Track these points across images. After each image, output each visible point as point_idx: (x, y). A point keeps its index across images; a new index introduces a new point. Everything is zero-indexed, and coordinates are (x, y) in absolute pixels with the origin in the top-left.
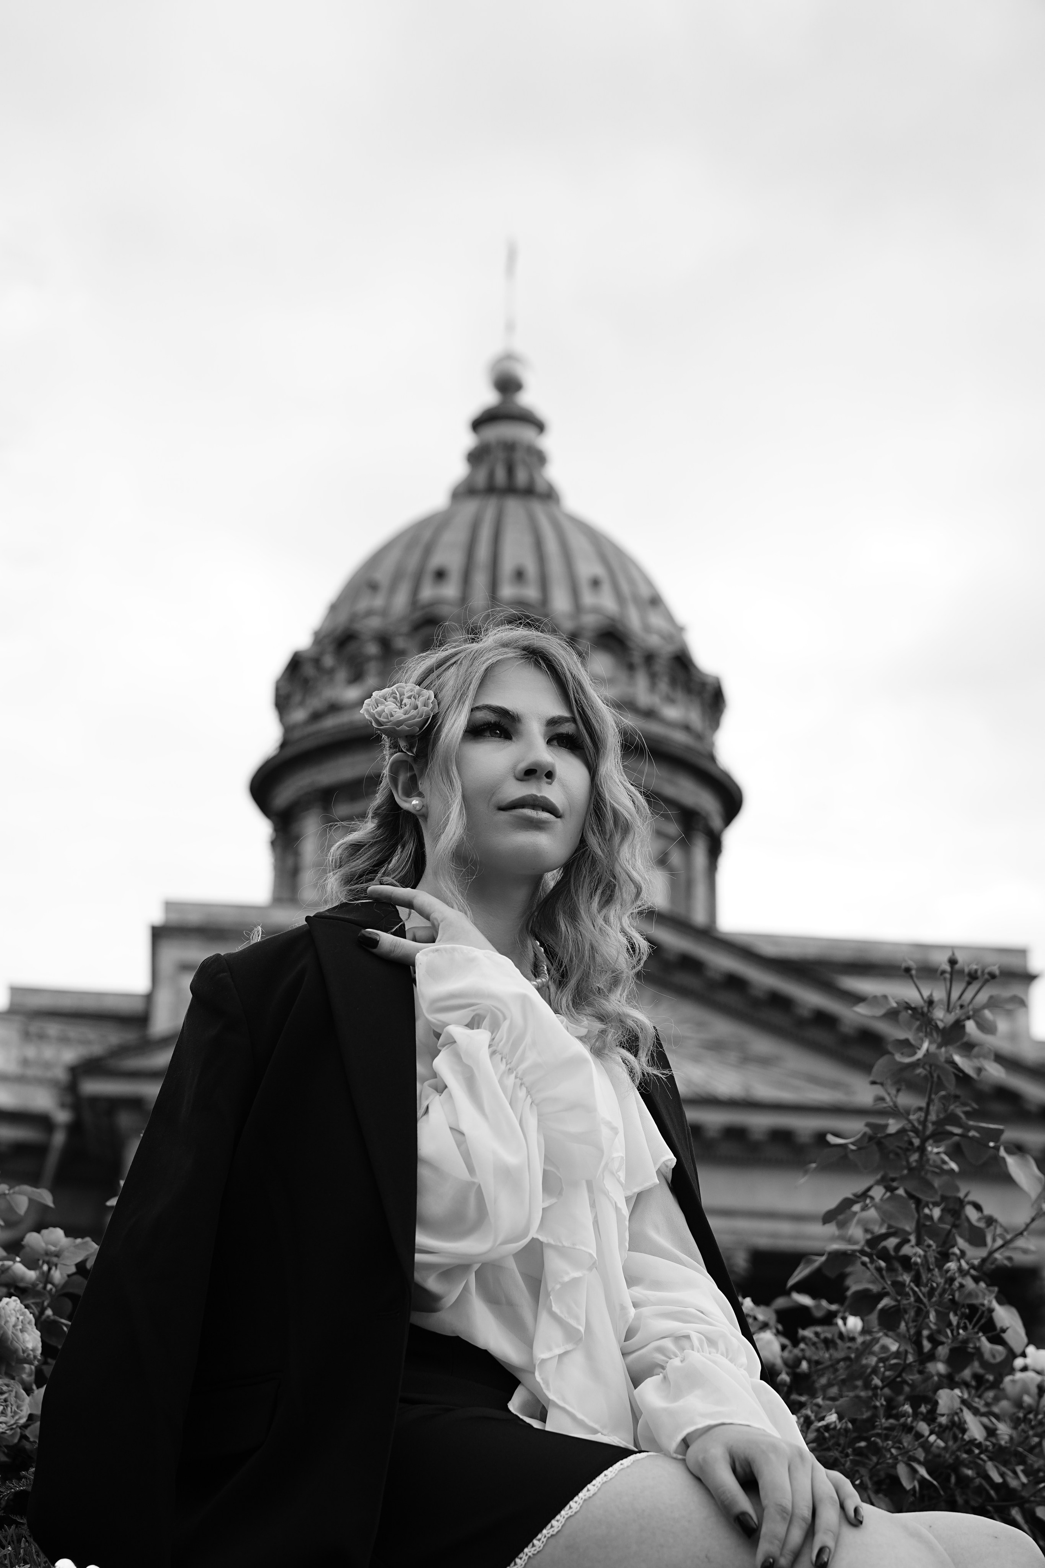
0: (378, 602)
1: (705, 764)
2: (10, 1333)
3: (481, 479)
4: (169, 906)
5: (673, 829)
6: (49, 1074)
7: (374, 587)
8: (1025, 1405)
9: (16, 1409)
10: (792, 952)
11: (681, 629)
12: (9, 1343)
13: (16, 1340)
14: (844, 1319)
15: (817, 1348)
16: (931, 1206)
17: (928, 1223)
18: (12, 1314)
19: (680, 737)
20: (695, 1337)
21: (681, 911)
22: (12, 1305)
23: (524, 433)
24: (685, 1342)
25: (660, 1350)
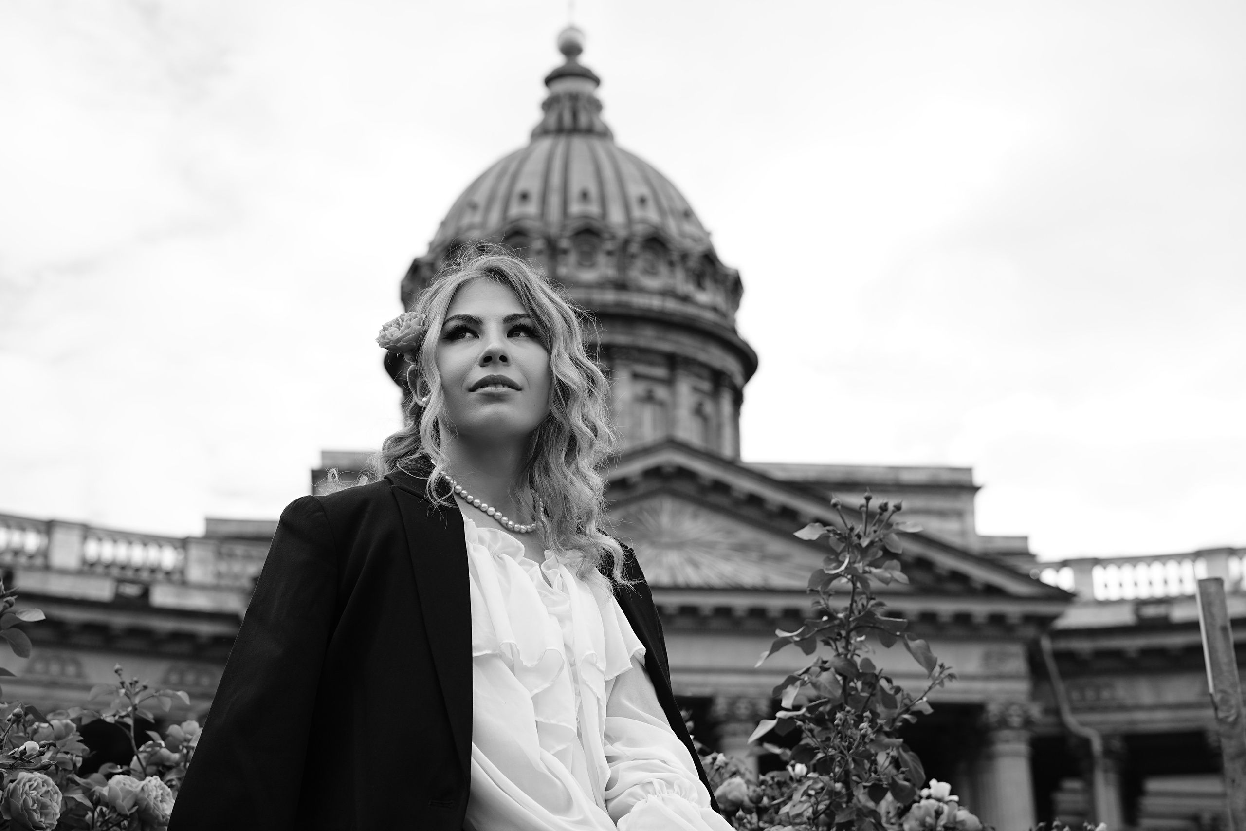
0: (477, 218)
1: (729, 336)
2: (152, 803)
3: (552, 122)
4: (325, 454)
5: (706, 386)
6: (238, 584)
7: (474, 207)
8: (927, 824)
10: (797, 476)
11: (708, 234)
12: (152, 811)
13: (157, 808)
14: (793, 766)
15: (773, 789)
16: (855, 681)
17: (853, 693)
18: (153, 789)
19: (709, 316)
21: (712, 447)
22: (154, 781)
23: (585, 87)
24: (649, 788)
25: (632, 795)
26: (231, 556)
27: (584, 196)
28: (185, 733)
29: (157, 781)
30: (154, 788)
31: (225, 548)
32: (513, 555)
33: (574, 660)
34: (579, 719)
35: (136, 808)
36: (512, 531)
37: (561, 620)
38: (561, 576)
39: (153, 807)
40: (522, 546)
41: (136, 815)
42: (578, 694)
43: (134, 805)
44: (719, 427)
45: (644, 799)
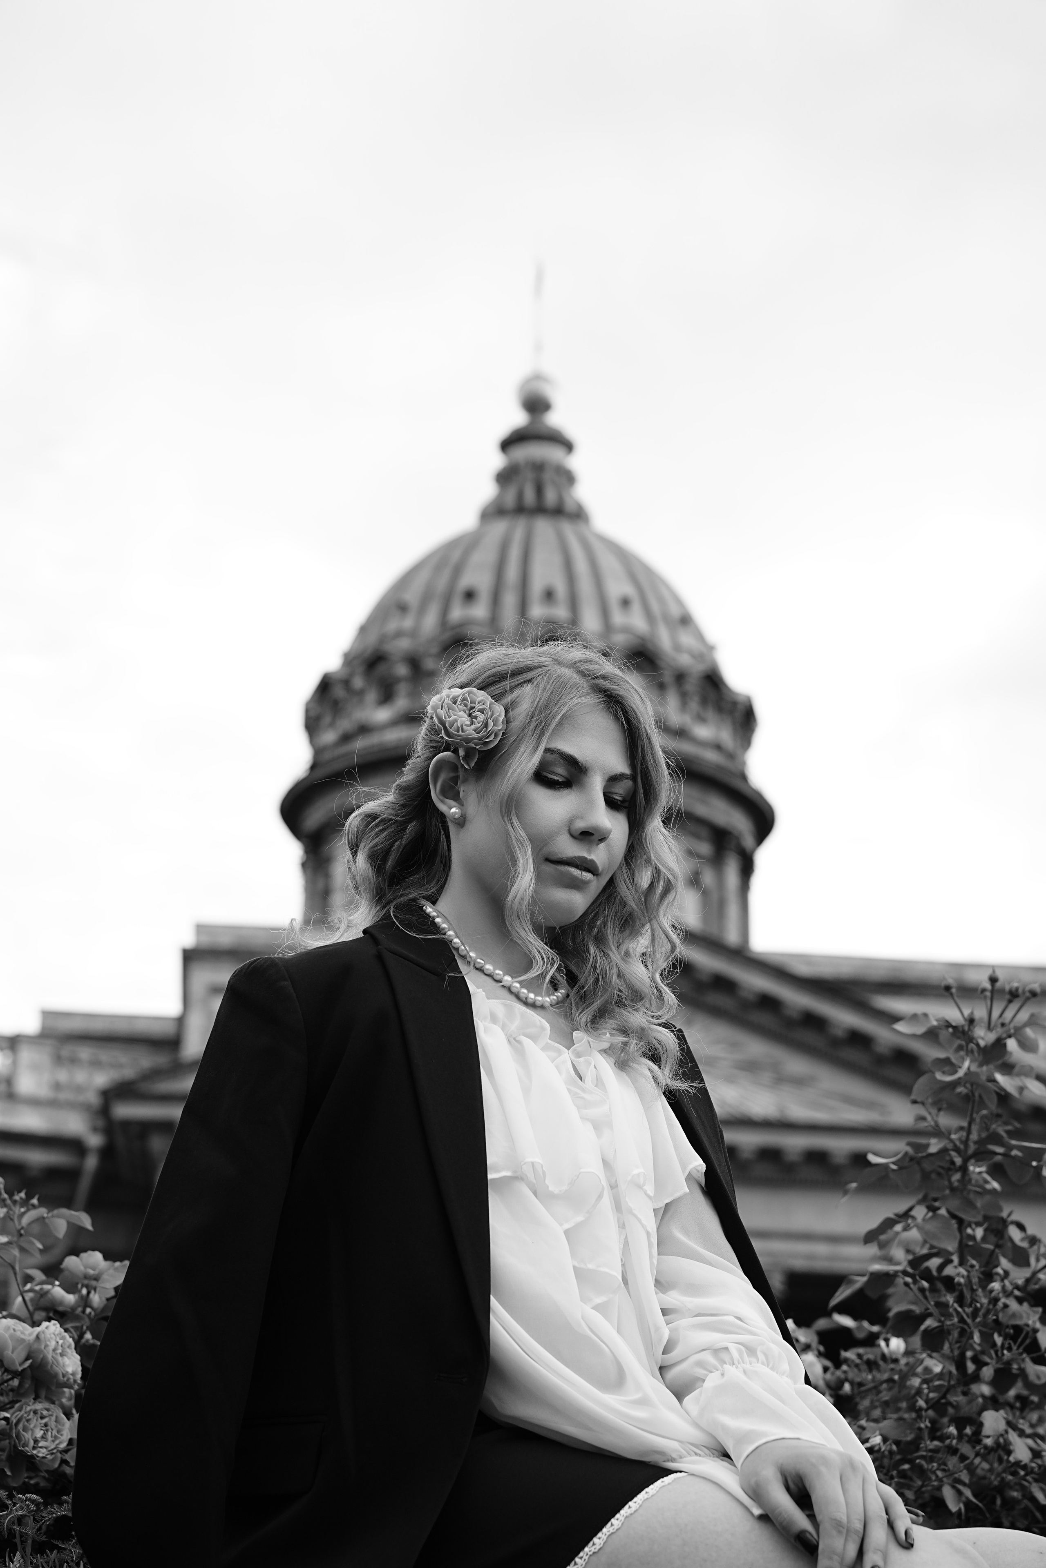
0: (408, 623)
1: (737, 783)
2: (50, 1357)
3: (510, 499)
4: (201, 928)
5: (705, 848)
6: (81, 1098)
7: (403, 608)
9: (57, 1434)
10: (826, 971)
11: (711, 648)
12: (49, 1367)
13: (56, 1363)
14: (887, 1341)
15: (860, 1370)
16: (973, 1226)
17: (971, 1243)
18: (51, 1338)
19: (711, 756)
21: (713, 930)
22: (52, 1329)
23: (551, 453)
24: (724, 1356)
25: (700, 1364)
26: (74, 1061)
27: (549, 595)
28: (86, 1267)
29: (57, 1328)
30: (53, 1336)
31: (66, 1051)
32: (534, 1038)
33: (616, 1181)
34: (623, 1259)
35: (30, 1362)
36: (533, 1006)
37: (598, 1126)
38: (595, 1067)
39: (51, 1361)
40: (547, 1026)
41: (29, 1371)
42: (622, 1226)
43: (27, 1359)
44: (722, 904)
45: (718, 1370)
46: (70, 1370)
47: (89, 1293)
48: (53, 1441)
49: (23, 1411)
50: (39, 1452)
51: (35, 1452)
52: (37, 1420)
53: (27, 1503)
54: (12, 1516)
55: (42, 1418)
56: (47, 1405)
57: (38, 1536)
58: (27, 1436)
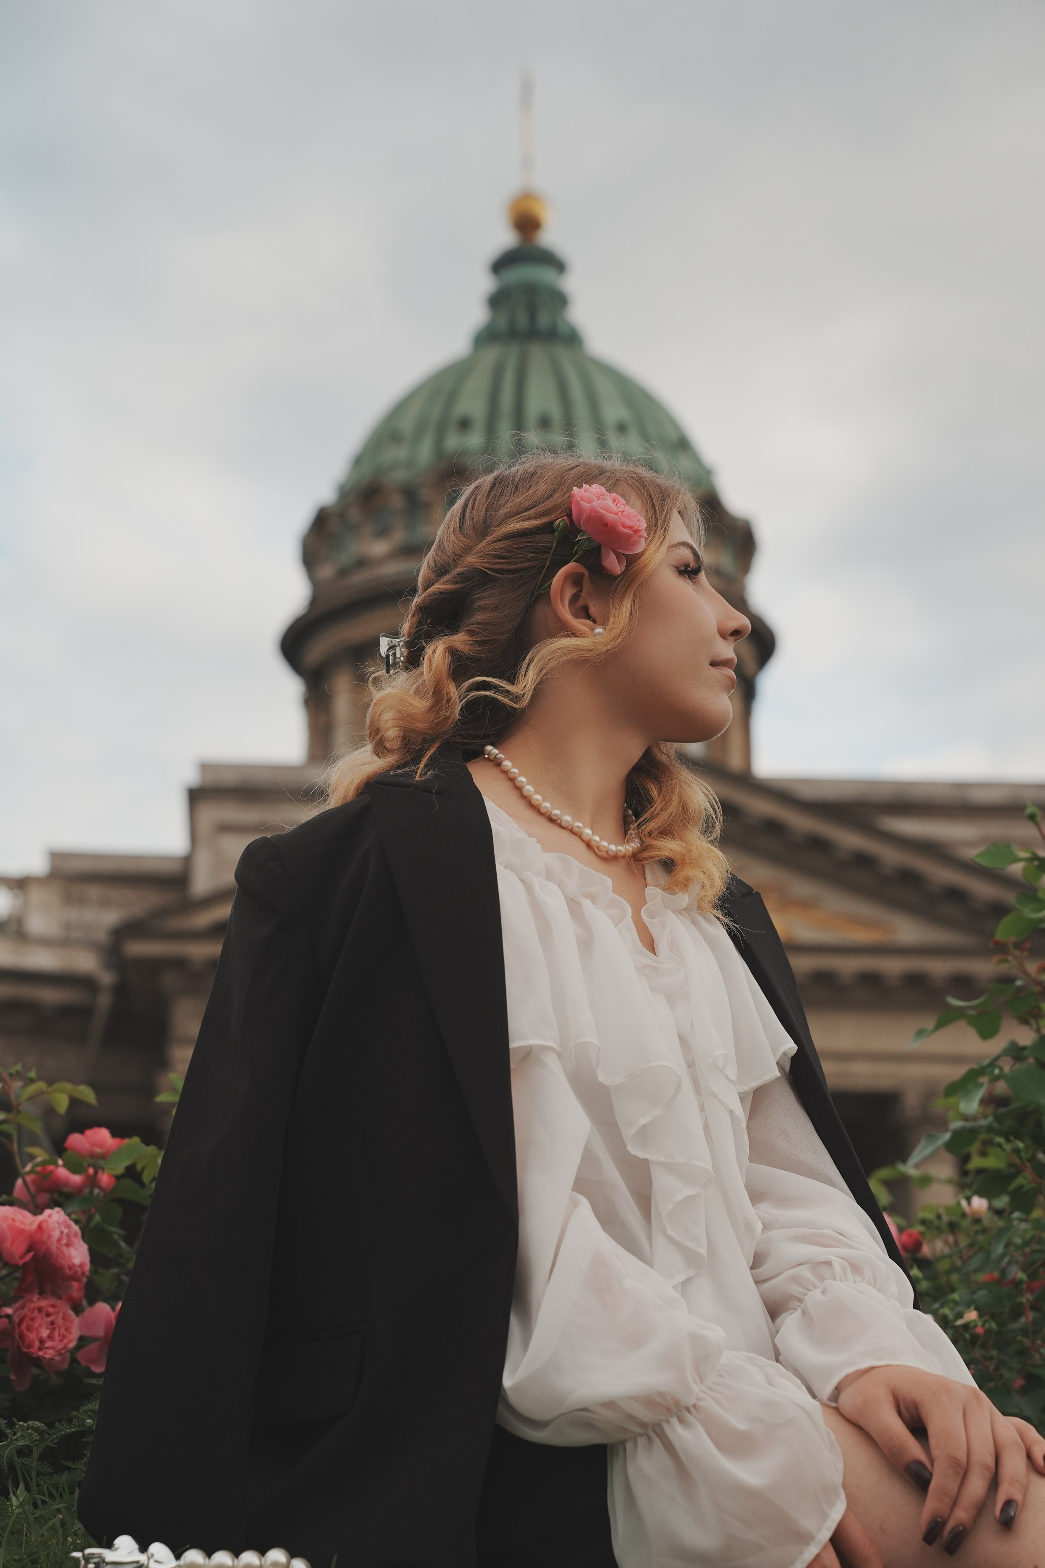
0: (402, 453)
2: (54, 1248)
3: (503, 323)
4: (205, 767)
6: (91, 937)
7: (398, 438)
9: (65, 1332)
11: (709, 472)
12: (53, 1259)
13: (60, 1255)
18: (54, 1227)
20: (837, 1264)
21: (717, 757)
22: (55, 1217)
23: (545, 275)
26: (83, 900)
27: (545, 423)
28: (92, 1145)
29: (60, 1215)
30: (56, 1225)
31: (76, 890)
33: (694, 1058)
35: (32, 1254)
37: (674, 997)
39: (55, 1253)
41: (32, 1265)
42: (703, 1106)
43: (29, 1250)
46: (77, 1261)
47: (96, 1173)
48: (61, 1341)
49: (26, 1309)
50: (46, 1353)
51: (41, 1353)
52: (42, 1318)
53: (29, 1431)
54: (12, 1447)
55: (48, 1315)
56: (53, 1301)
57: (43, 1468)
58: (32, 1336)
